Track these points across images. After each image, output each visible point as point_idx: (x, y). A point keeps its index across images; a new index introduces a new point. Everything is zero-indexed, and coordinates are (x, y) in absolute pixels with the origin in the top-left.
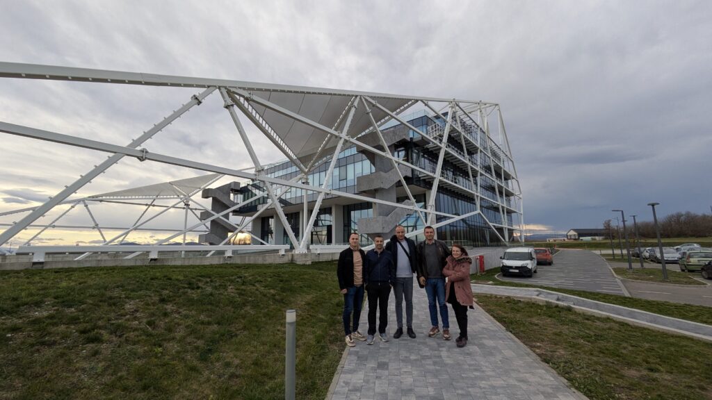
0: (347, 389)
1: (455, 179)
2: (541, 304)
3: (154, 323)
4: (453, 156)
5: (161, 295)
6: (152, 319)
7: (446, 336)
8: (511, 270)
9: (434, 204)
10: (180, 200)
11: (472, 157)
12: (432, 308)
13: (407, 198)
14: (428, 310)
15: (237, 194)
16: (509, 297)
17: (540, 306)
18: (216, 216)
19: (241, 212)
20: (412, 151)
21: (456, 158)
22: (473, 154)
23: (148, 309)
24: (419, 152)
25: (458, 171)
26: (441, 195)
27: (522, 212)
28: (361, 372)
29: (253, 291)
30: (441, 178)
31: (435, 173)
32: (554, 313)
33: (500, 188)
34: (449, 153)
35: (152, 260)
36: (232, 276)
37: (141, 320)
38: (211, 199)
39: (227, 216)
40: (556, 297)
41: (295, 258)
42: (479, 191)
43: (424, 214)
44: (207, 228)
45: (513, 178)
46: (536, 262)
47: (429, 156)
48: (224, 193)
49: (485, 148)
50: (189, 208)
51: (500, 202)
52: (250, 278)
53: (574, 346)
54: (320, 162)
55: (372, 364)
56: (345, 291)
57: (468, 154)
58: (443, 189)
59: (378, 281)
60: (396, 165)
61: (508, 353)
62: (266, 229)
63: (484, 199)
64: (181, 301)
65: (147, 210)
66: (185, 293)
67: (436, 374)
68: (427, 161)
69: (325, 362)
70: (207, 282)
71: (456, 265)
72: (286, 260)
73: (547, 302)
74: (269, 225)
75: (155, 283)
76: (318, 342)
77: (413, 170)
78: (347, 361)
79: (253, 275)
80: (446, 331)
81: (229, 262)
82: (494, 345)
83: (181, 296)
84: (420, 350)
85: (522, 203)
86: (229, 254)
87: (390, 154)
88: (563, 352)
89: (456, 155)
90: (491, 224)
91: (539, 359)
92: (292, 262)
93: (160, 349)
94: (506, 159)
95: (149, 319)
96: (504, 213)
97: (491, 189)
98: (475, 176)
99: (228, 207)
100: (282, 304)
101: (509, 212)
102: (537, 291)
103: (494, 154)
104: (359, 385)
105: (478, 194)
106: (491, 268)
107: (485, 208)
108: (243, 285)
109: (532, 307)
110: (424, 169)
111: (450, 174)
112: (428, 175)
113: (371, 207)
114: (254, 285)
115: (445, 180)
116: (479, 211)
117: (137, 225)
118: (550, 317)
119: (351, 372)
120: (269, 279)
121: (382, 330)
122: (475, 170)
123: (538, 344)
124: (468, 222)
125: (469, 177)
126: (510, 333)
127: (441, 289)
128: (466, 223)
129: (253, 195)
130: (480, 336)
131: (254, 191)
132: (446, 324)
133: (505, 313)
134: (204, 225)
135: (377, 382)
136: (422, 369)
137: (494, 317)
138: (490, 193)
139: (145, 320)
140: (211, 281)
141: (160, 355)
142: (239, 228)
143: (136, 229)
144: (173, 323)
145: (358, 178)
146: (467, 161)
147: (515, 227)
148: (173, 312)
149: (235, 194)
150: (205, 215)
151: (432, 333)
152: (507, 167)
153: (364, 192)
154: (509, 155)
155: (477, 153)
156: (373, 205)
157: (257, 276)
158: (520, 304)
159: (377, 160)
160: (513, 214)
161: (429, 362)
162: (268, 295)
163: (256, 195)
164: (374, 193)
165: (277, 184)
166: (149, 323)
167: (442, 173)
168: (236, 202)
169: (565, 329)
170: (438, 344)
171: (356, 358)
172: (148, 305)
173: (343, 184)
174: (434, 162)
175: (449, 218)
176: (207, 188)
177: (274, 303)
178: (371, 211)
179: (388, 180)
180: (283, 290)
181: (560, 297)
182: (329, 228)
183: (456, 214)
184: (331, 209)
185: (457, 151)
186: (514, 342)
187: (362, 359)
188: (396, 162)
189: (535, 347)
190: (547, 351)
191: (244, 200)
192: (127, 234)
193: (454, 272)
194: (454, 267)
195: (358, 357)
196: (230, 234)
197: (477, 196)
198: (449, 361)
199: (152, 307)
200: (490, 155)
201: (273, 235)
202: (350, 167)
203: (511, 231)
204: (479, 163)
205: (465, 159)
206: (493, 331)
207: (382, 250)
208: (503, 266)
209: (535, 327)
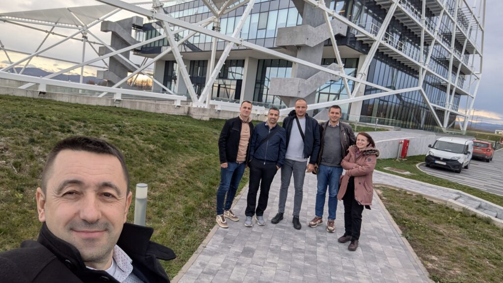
0: (201, 270)
1: (401, 45)
2: (456, 209)
3: (20, 165)
4: (405, 15)
5: (32, 135)
6: (19, 160)
7: (330, 228)
8: (437, 162)
9: (366, 72)
10: (77, 31)
11: (430, 20)
12: (320, 198)
13: (335, 61)
14: (315, 198)
15: (139, 31)
16: (420, 196)
17: (455, 212)
18: (114, 52)
19: (143, 51)
20: (354, 3)
21: (409, 18)
22: (434, 15)
23: (17, 149)
24: (362, 5)
25: (408, 36)
26: (378, 62)
27: (474, 96)
28: (222, 256)
29: (128, 143)
30: (384, 43)
31: (376, 34)
32: (468, 222)
33: (456, 62)
34: (401, 11)
35: (40, 93)
36: (111, 123)
37: (9, 160)
38: (110, 33)
39: (126, 54)
40: (478, 204)
41: (192, 111)
42: (427, 63)
43: (351, 83)
44: (106, 64)
45: (477, 53)
46: (470, 156)
47: (374, 12)
48: (125, 29)
49: (451, 10)
50: (87, 41)
51: (451, 80)
52: (131, 128)
53: (475, 266)
54: (236, 4)
55: (237, 249)
56: (225, 165)
57: (426, 15)
58: (382, 55)
59: (264, 160)
60: (329, 19)
61: (394, 262)
62: (169, 74)
63: (431, 74)
64: (49, 144)
65: (47, 37)
66: (54, 136)
67: (302, 271)
68: (370, 18)
69: (188, 238)
70: (80, 127)
71: (359, 158)
72: (182, 112)
73: (464, 209)
74: (173, 70)
75: (30, 121)
76: (186, 215)
77: (349, 28)
78: (212, 241)
79: (135, 125)
80: (331, 223)
81: (117, 106)
82: (381, 249)
83: (49, 139)
84: (295, 241)
85: (478, 85)
86: (118, 97)
87: (324, 4)
88: (458, 272)
89: (410, 14)
90: (431, 105)
91: (427, 274)
92: (188, 116)
93: (21, 195)
94: (475, 26)
95: (16, 160)
96: (451, 93)
97: (444, 62)
98: (427, 44)
99: (128, 45)
100: (159, 164)
101: (458, 94)
102: (458, 193)
103: (462, 19)
104: (215, 269)
105: (426, 67)
106: (415, 155)
107: (429, 84)
108: (119, 134)
109: (443, 212)
110: (364, 28)
111: (396, 38)
112: (367, 37)
113: (291, 66)
114: (132, 137)
115: (387, 45)
116: (420, 87)
117: (38, 52)
118: (461, 227)
119: (212, 253)
120: (152, 132)
121: (260, 212)
122: (430, 36)
123: (434, 258)
124: (403, 98)
125: (419, 44)
126: (404, 239)
127: (334, 180)
128: (401, 99)
129: (157, 34)
130: (369, 236)
131: (158, 30)
132: (332, 215)
133: (409, 214)
134: (102, 60)
135: (235, 269)
136: (290, 263)
137: (394, 217)
138: (441, 68)
139: (12, 161)
140: (85, 126)
141: (20, 201)
142: (139, 69)
143: (37, 55)
144: (37, 168)
145: (279, 29)
146: (422, 24)
147: (460, 111)
148: (38, 155)
149: (137, 31)
150: (103, 51)
151: (313, 223)
152: (473, 37)
153: (284, 47)
154: (481, 23)
155: (439, 14)
156: (293, 64)
157: (139, 127)
158: (431, 207)
159: (307, 11)
160: (462, 97)
161: (301, 256)
162: (146, 150)
163: (160, 34)
164: (295, 50)
165: (179, 26)
166: (16, 165)
167: (386, 35)
168: (137, 40)
169: (472, 245)
170: (318, 238)
171: (223, 238)
172: (18, 144)
173: (261, 34)
174: (378, 20)
175: (381, 91)
176: (106, 20)
177: (150, 161)
178: (289, 70)
179: (316, 36)
180: (164, 147)
181: (483, 205)
182: (239, 82)
183: (390, 87)
184: (244, 61)
185: (413, 10)
186: (406, 250)
187: (228, 241)
188: (330, 15)
189: (427, 260)
190: (441, 266)
191: (147, 39)
192: (31, 58)
193: (355, 165)
194: (356, 159)
195: (225, 238)
196: (129, 74)
197: (423, 69)
198: (322, 259)
199: (21, 147)
200: (455, 19)
201: (177, 81)
202: (273, 15)
203: (453, 116)
204: (437, 29)
205: (421, 21)
206: (386, 233)
207: (274, 125)
208: (430, 155)
209: (438, 237)
